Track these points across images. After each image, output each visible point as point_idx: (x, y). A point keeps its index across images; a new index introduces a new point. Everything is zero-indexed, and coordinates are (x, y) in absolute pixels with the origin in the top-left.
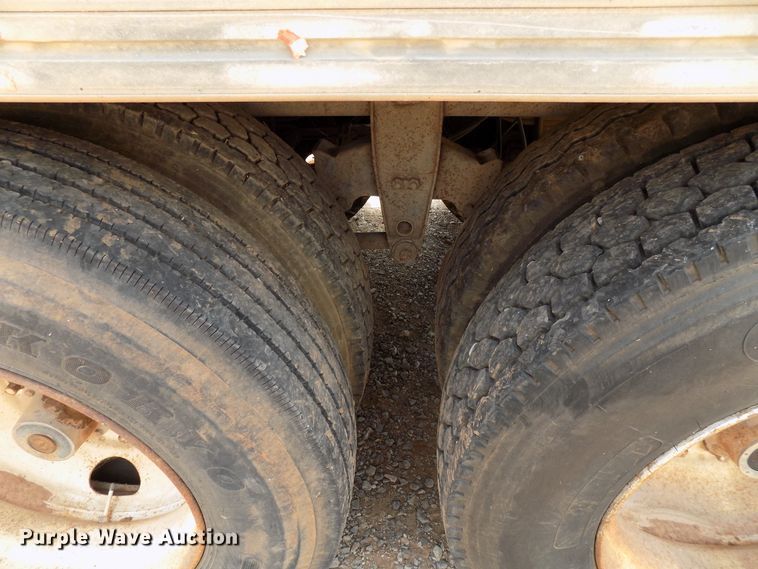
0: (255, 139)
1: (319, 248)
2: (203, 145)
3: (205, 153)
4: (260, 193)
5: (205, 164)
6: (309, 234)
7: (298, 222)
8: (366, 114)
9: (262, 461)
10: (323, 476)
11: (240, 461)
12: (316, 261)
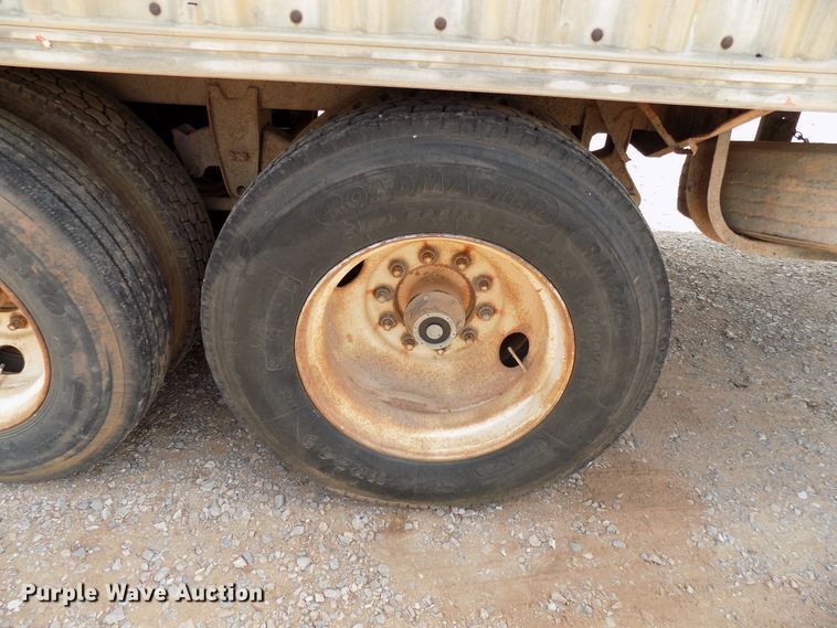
0: (109, 112)
1: (149, 187)
2: (64, 110)
3: (65, 115)
4: (104, 144)
5: (65, 123)
6: (140, 176)
7: (132, 167)
8: (203, 104)
9: (74, 292)
10: (119, 312)
11: (60, 291)
12: (147, 196)
